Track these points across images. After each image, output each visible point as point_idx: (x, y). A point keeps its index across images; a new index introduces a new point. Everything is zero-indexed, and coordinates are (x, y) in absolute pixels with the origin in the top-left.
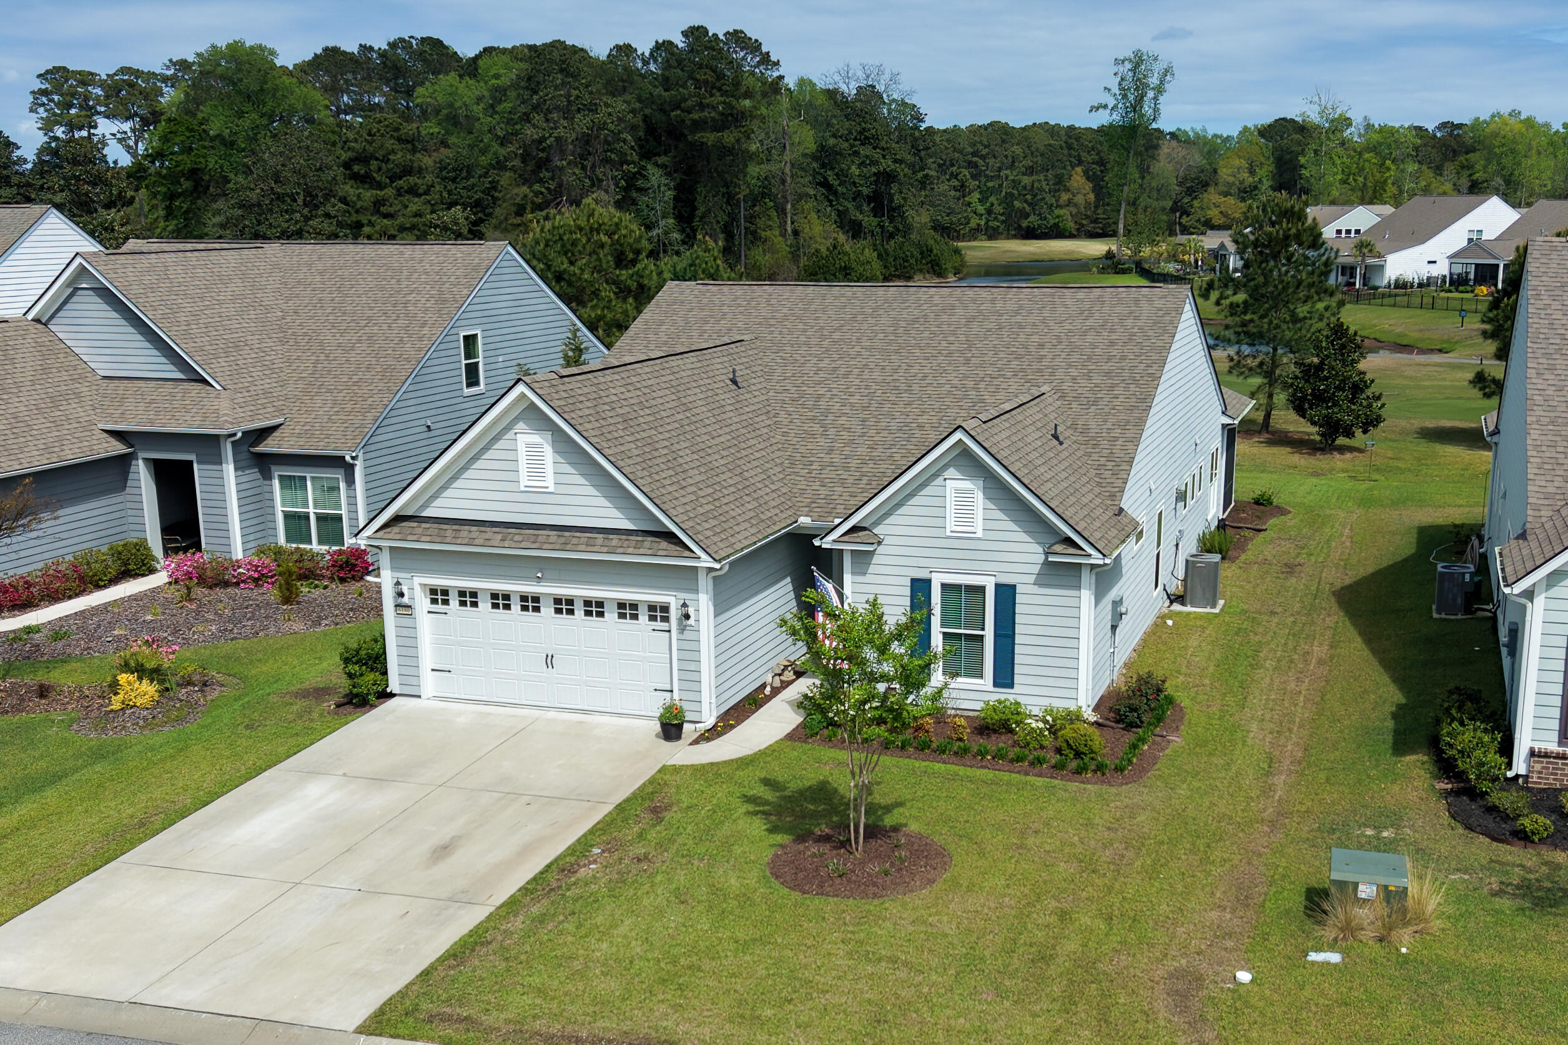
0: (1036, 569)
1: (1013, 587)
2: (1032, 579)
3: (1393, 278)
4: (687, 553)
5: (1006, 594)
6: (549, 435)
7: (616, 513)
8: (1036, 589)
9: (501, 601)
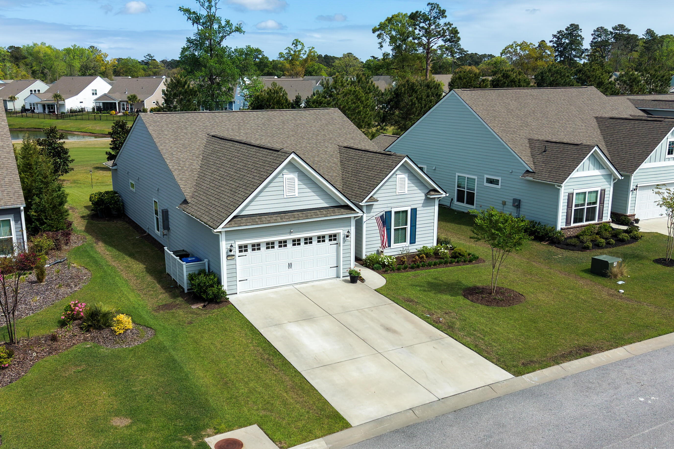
0: (422, 202)
1: (416, 209)
2: (421, 205)
3: (69, 109)
4: (353, 212)
5: (414, 211)
6: (296, 174)
7: (321, 201)
8: (422, 208)
9: (270, 245)
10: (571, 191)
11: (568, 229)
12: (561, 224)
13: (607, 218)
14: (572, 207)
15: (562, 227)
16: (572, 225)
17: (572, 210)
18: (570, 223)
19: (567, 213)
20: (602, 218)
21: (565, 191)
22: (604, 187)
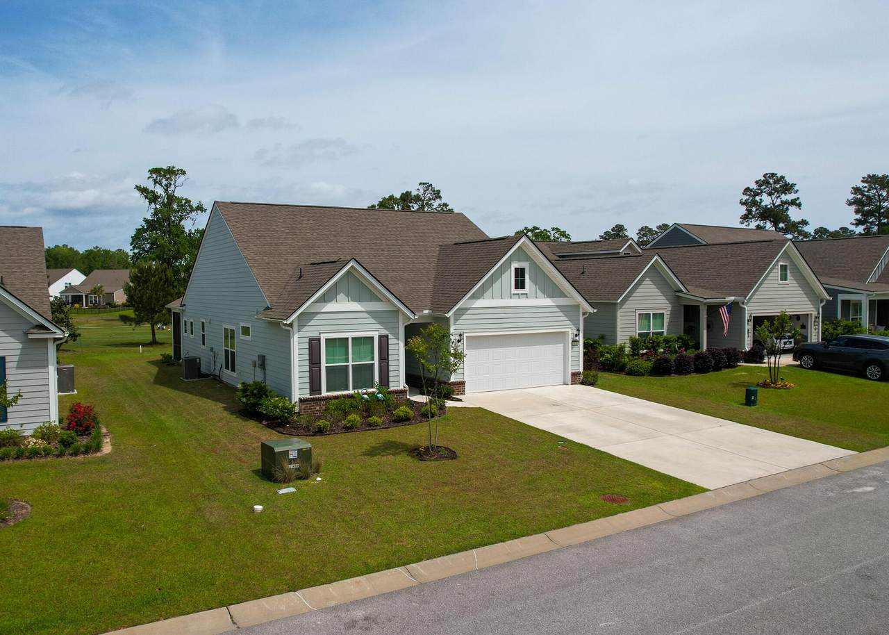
1: (3, 359)
10: (315, 335)
11: (313, 400)
12: (299, 390)
13: (398, 381)
14: (320, 363)
15: (302, 397)
16: (324, 393)
17: (320, 368)
18: (320, 390)
19: (311, 371)
20: (388, 384)
21: (302, 334)
22: (384, 332)
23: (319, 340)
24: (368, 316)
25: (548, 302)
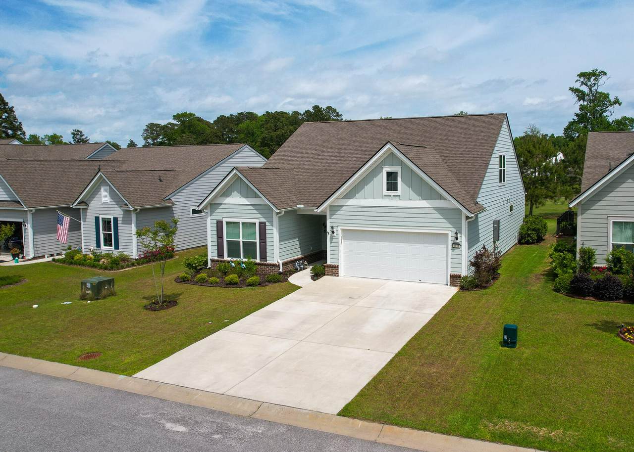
0: (122, 213)
1: (117, 218)
7: (7, 196)
10: (219, 218)
12: (211, 254)
13: (273, 257)
14: (223, 238)
15: (213, 258)
16: (226, 258)
17: (223, 241)
18: (223, 256)
19: (218, 242)
20: (266, 258)
21: (213, 217)
22: (263, 220)
23: (222, 222)
24: (252, 208)
25: (424, 203)
